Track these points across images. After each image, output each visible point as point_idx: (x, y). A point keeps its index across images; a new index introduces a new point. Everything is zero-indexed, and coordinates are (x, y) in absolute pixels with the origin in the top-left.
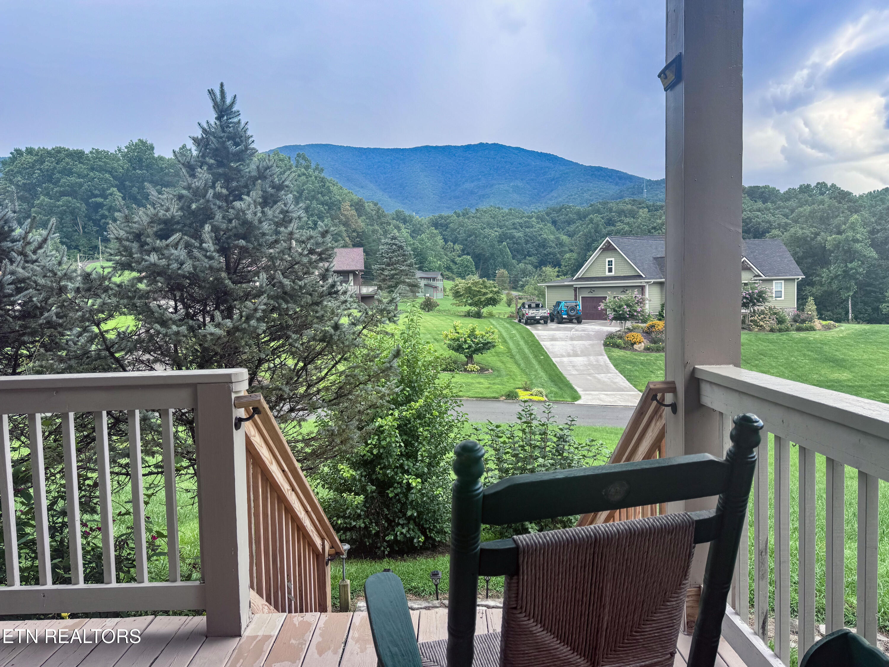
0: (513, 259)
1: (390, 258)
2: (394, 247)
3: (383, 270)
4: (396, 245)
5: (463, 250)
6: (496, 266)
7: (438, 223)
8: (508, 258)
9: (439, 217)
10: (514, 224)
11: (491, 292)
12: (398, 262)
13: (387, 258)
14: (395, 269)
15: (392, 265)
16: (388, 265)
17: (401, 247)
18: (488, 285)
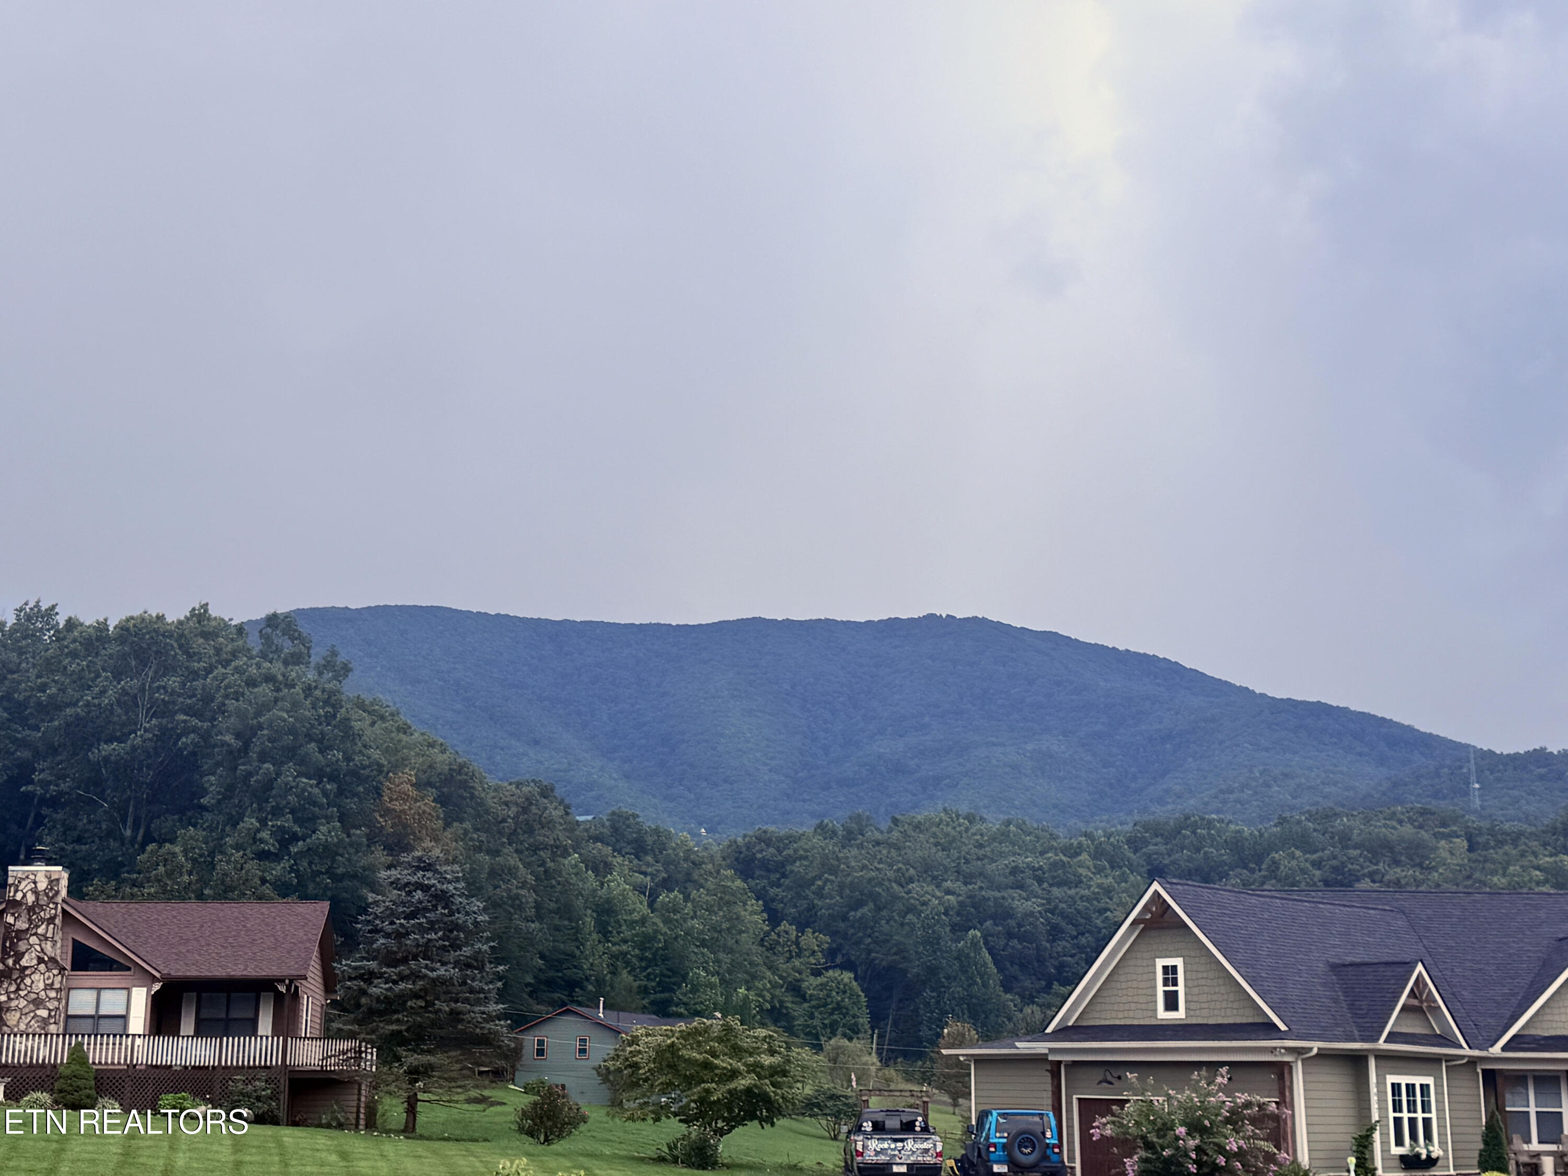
0: (1008, 990)
1: (400, 935)
2: (419, 895)
3: (369, 977)
4: (425, 888)
5: (831, 953)
6: (944, 1013)
7: (753, 858)
8: (985, 985)
9: (760, 840)
10: (1015, 871)
11: (755, 1068)
12: (426, 951)
13: (387, 936)
14: (415, 976)
15: (405, 961)
16: (391, 960)
17: (443, 898)
18: (746, 1043)
